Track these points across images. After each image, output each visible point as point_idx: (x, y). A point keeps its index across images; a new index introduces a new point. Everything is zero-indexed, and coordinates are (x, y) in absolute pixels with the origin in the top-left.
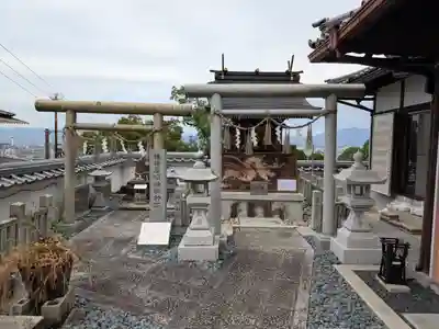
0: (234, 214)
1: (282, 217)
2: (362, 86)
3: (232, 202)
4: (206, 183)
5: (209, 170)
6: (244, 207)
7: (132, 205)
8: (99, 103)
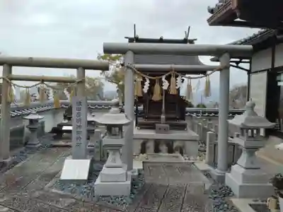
0: (143, 151)
1: (182, 153)
2: (250, 47)
3: (142, 141)
4: (120, 126)
5: (123, 115)
6: (151, 145)
7: (61, 143)
8: (31, 58)
